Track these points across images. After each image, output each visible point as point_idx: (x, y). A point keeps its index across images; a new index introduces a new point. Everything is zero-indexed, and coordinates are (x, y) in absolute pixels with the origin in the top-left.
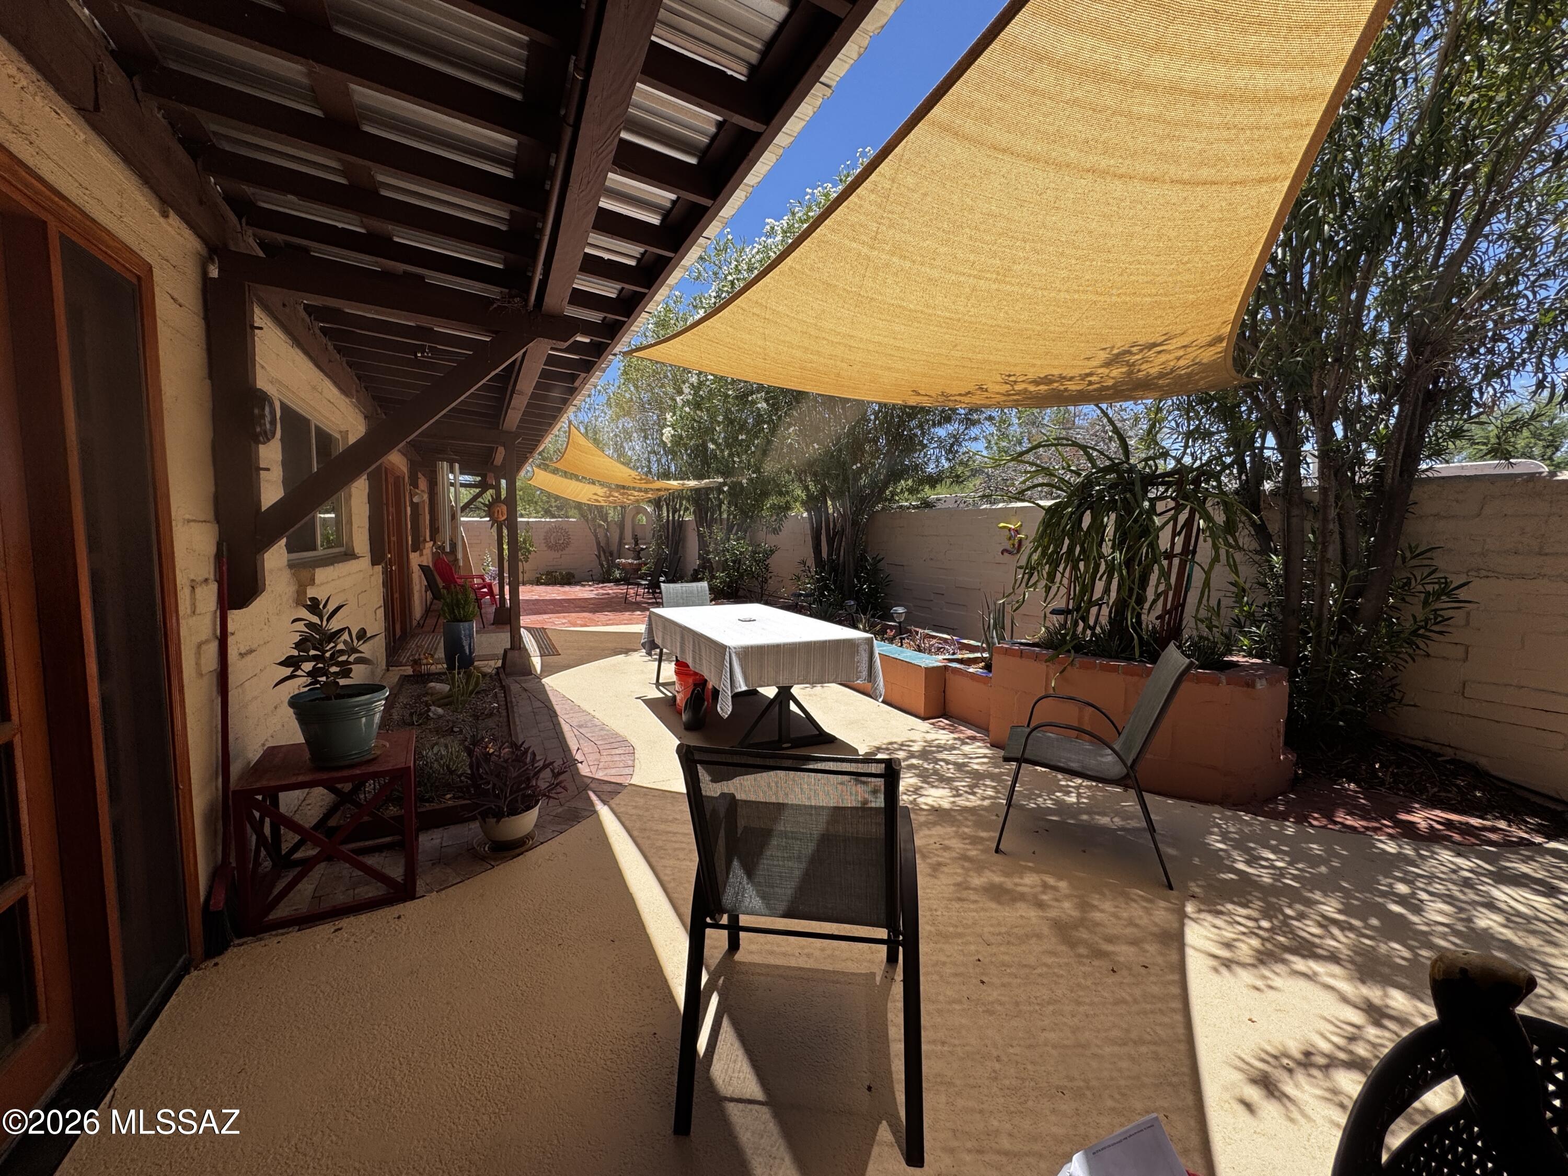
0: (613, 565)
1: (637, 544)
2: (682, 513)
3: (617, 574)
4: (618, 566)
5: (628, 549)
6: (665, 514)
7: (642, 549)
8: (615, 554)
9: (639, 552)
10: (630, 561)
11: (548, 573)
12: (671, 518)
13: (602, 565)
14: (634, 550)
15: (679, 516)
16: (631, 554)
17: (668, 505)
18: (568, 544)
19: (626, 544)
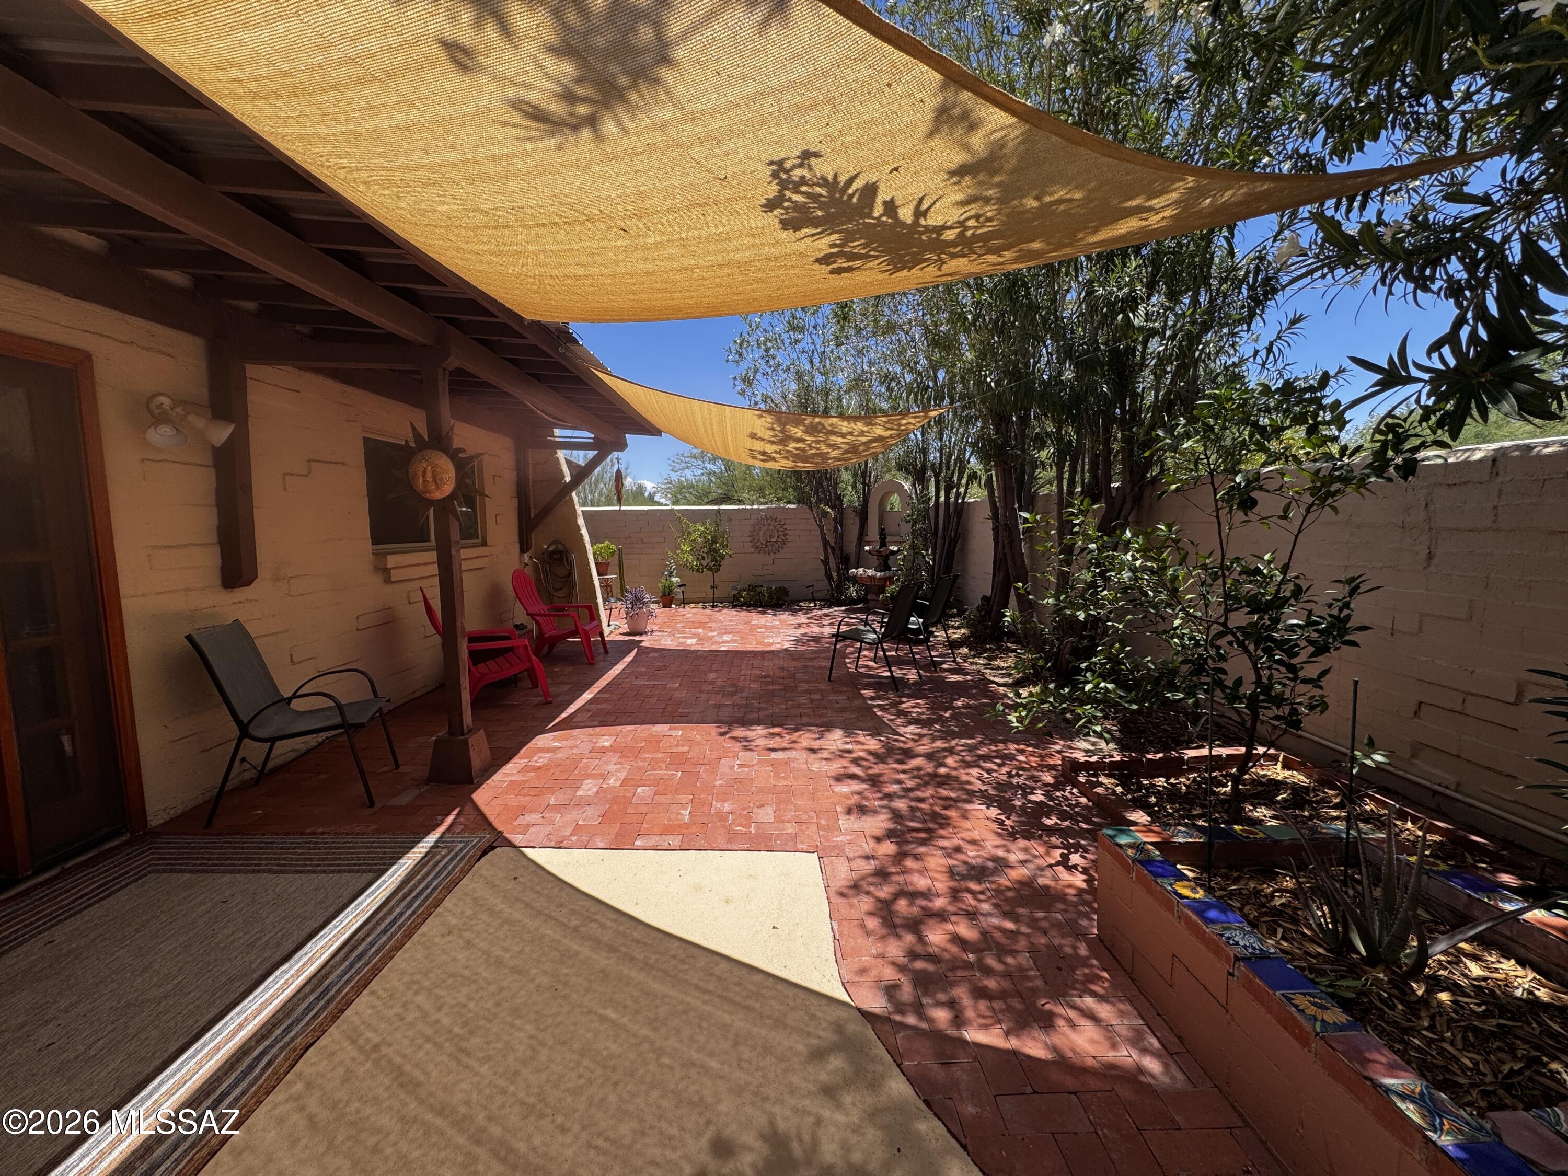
0: (845, 578)
1: (883, 544)
2: (962, 490)
3: (853, 592)
4: (855, 580)
5: (869, 552)
6: (933, 493)
7: (893, 553)
8: (853, 559)
9: (886, 558)
10: (870, 572)
11: (752, 588)
12: (942, 499)
13: (829, 577)
14: (878, 554)
15: (958, 495)
16: (875, 561)
17: (937, 476)
18: (784, 543)
19: (868, 544)
